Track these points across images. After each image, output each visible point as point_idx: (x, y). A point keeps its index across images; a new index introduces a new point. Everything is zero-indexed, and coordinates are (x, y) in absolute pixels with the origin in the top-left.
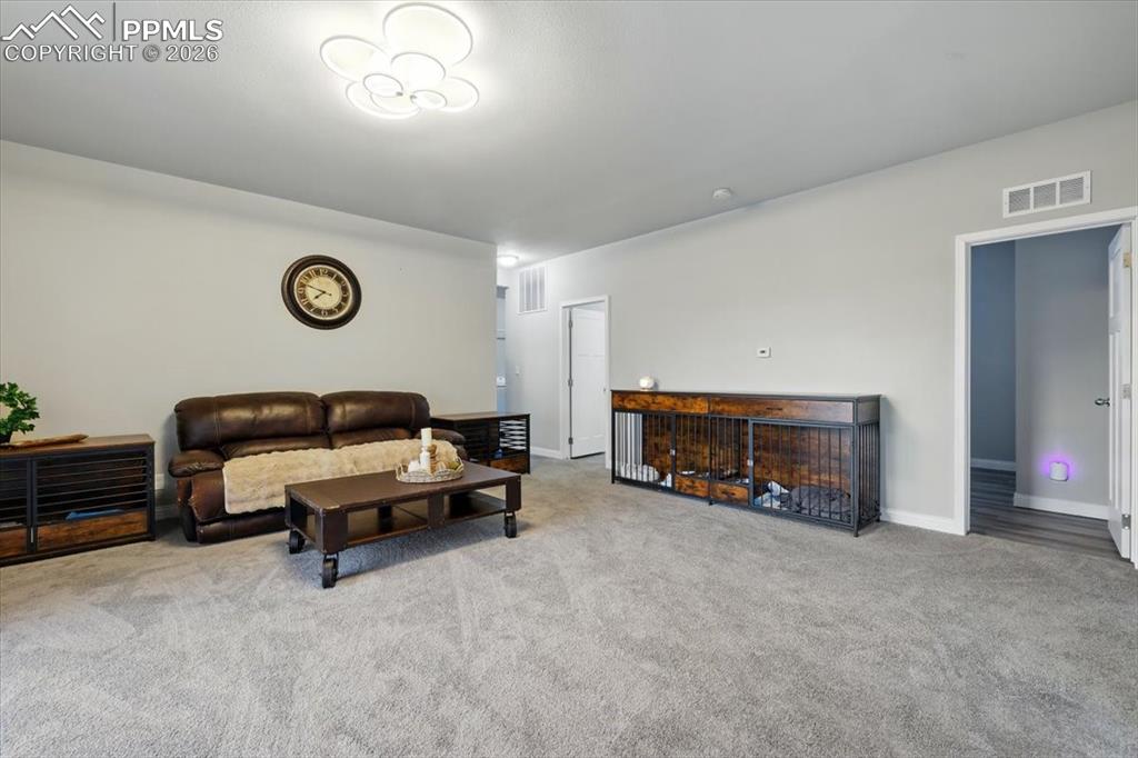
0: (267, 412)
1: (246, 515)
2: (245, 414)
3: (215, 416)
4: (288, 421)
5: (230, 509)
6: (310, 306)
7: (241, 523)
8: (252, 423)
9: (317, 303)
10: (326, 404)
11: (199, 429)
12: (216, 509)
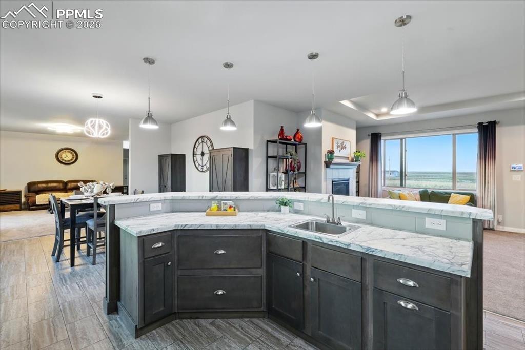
0: (50, 185)
1: (41, 205)
2: (44, 185)
3: (36, 186)
4: (55, 187)
5: (37, 204)
6: (63, 160)
7: (40, 207)
8: (46, 187)
9: (65, 159)
10: (66, 184)
11: (33, 188)
12: (34, 204)
